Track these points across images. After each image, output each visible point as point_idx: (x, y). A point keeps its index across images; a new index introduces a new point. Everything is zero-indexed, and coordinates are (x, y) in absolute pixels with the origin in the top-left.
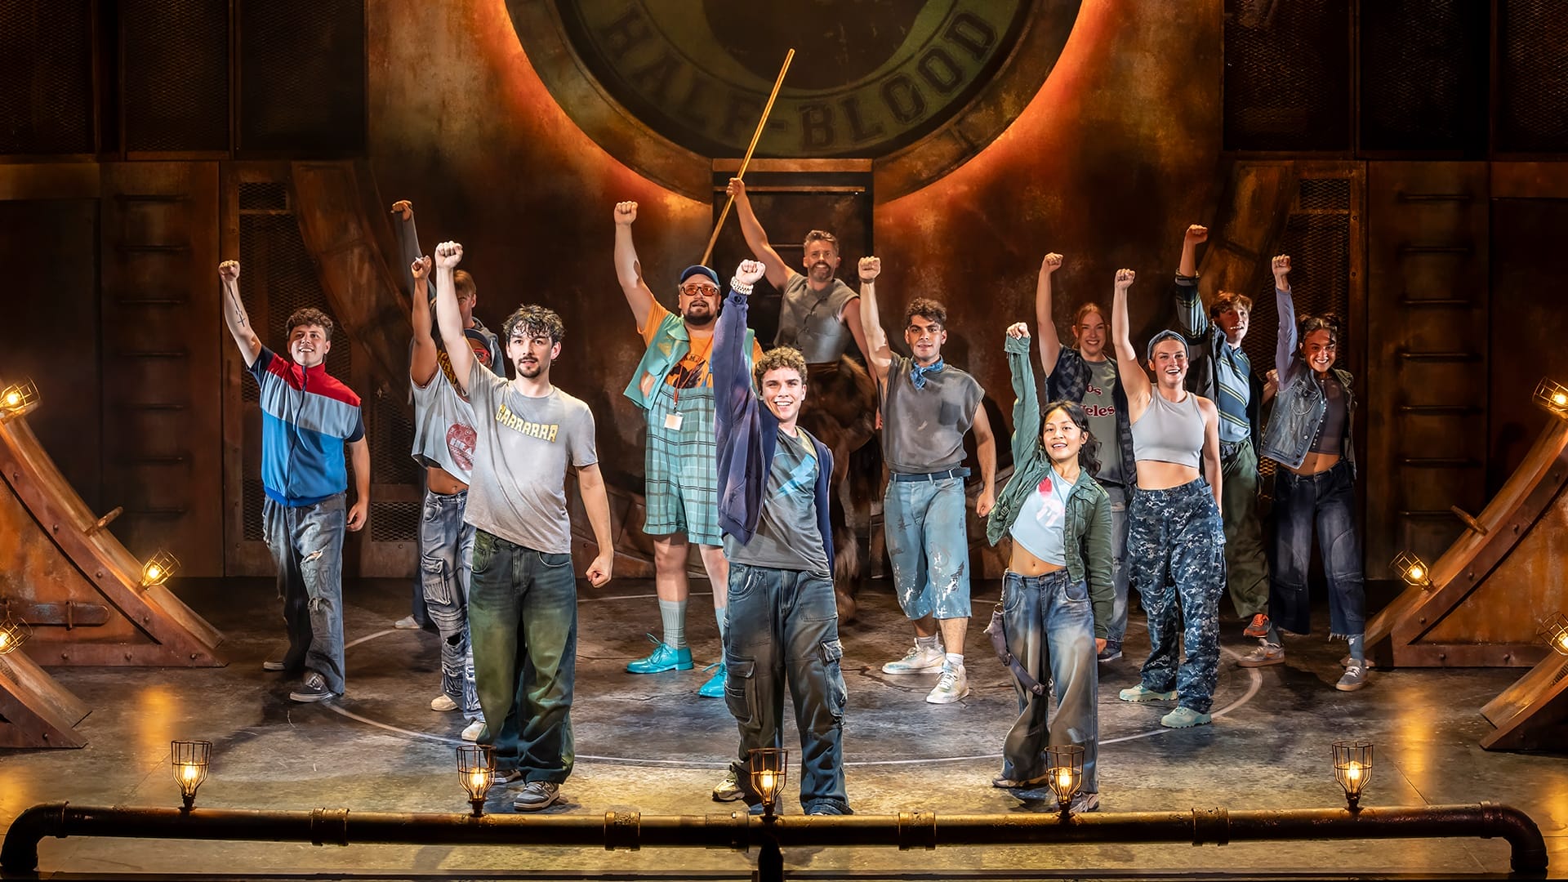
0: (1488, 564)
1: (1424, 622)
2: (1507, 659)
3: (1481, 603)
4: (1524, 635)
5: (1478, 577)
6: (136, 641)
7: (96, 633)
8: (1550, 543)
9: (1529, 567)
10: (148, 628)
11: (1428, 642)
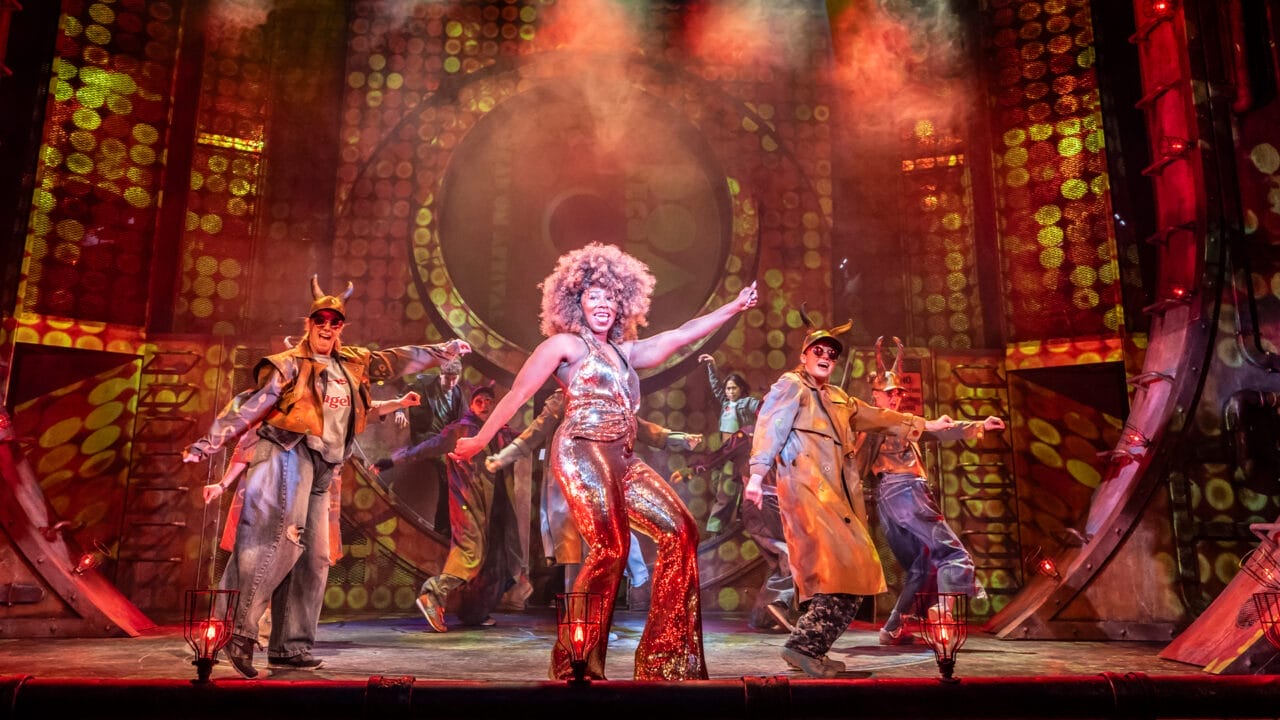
0: (1101, 559)
1: (1058, 604)
2: (1124, 634)
3: (1098, 590)
4: (1132, 615)
5: (1095, 568)
6: (62, 616)
7: (31, 609)
8: (1143, 544)
9: (1130, 562)
10: (73, 605)
11: (1063, 620)
